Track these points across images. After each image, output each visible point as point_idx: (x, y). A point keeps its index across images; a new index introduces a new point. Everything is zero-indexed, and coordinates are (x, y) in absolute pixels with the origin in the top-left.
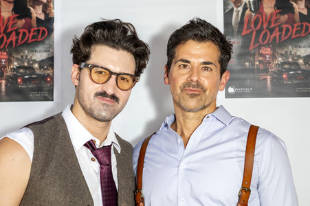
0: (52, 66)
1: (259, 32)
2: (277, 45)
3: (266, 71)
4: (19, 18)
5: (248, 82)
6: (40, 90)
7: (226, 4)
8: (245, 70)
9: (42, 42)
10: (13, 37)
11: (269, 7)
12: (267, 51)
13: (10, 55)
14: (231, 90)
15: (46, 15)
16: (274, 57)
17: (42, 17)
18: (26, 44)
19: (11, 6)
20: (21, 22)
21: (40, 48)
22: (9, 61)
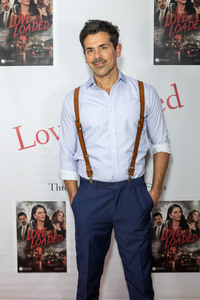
0: (52, 44)
1: (175, 25)
2: (185, 33)
3: (178, 49)
4: (33, 15)
5: (167, 55)
6: (45, 59)
7: (155, 8)
8: (166, 49)
9: (46, 30)
10: (29, 27)
11: (181, 10)
12: (179, 37)
13: (27, 38)
14: (157, 60)
15: (48, 13)
16: (183, 41)
17: (46, 14)
18: (36, 32)
19: (28, 8)
20: (34, 18)
21: (45, 33)
22: (27, 42)
